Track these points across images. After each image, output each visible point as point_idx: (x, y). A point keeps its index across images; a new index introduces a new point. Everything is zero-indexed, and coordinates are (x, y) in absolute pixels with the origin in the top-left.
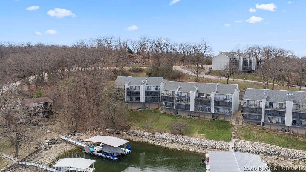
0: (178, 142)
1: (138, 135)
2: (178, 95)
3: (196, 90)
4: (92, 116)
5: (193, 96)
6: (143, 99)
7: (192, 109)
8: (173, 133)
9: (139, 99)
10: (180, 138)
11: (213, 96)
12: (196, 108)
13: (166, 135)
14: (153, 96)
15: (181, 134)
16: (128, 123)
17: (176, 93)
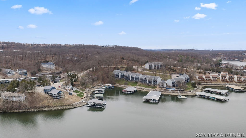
0: (125, 86)
1: (117, 85)
2: (128, 76)
3: (132, 75)
4: (107, 81)
5: (131, 76)
6: (120, 77)
7: (130, 79)
8: (125, 85)
9: (119, 77)
10: (126, 86)
11: (135, 77)
12: (131, 79)
13: (123, 85)
14: (123, 76)
15: (126, 85)
16: (115, 83)
17: (127, 75)
